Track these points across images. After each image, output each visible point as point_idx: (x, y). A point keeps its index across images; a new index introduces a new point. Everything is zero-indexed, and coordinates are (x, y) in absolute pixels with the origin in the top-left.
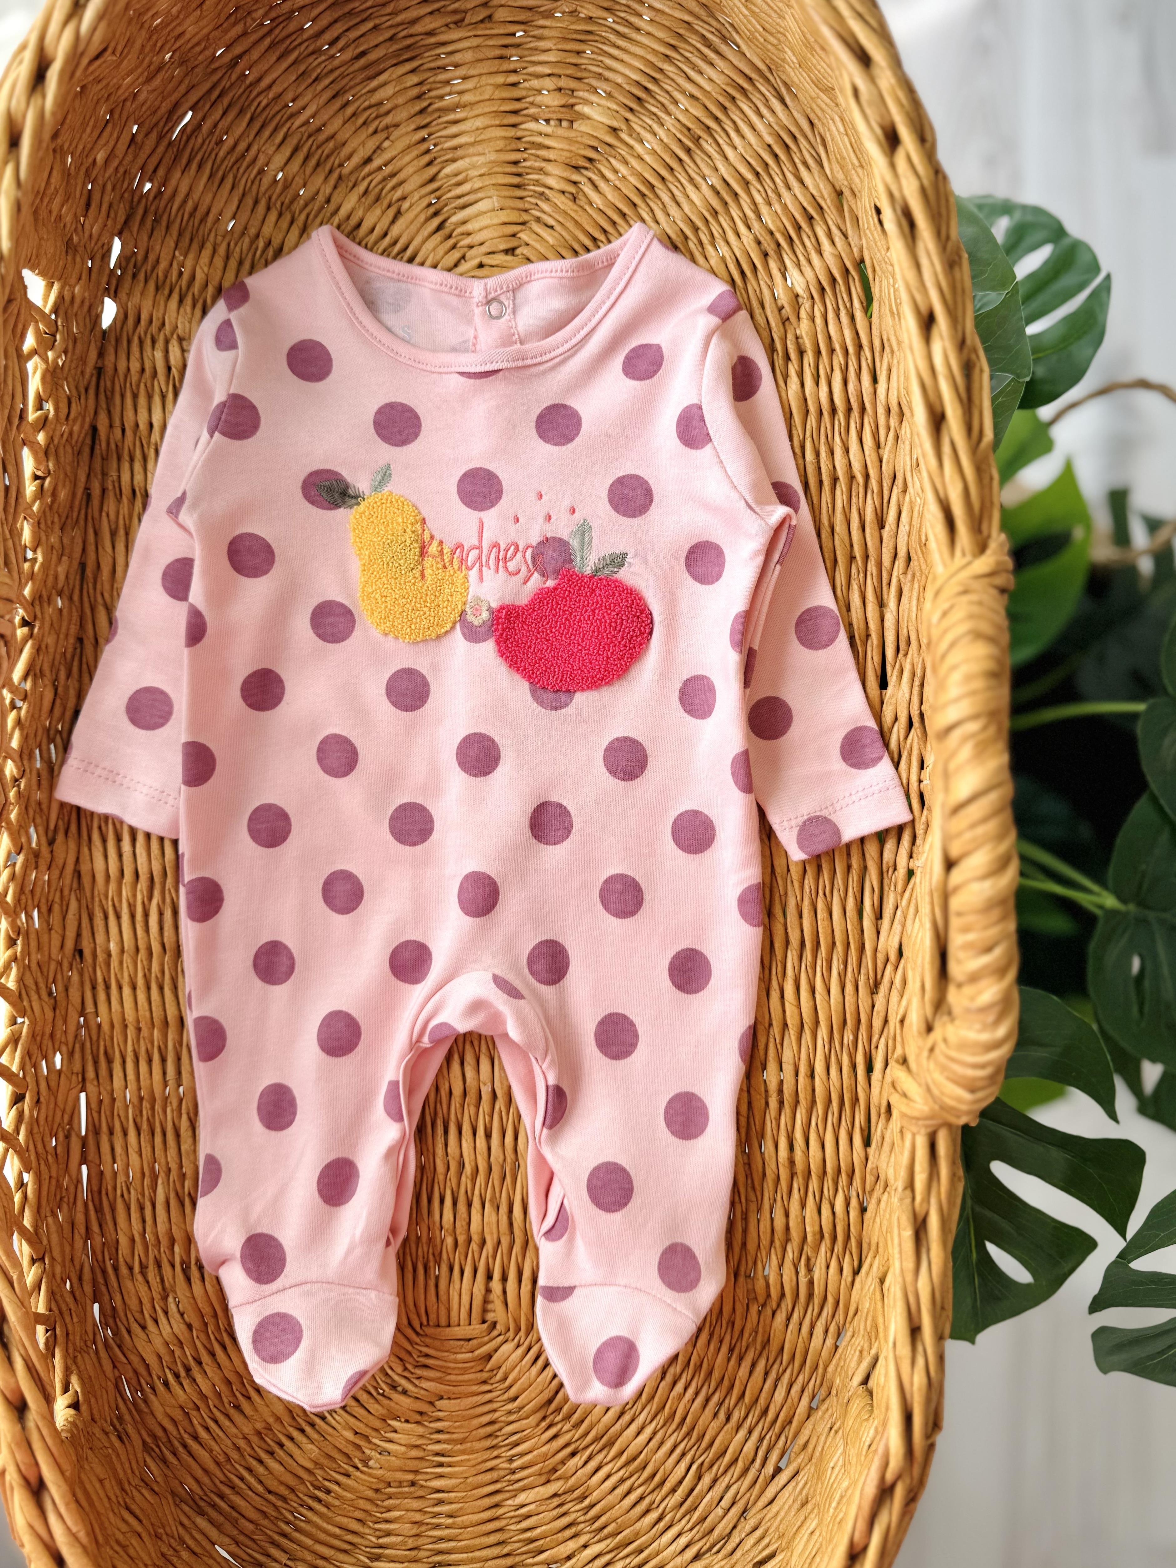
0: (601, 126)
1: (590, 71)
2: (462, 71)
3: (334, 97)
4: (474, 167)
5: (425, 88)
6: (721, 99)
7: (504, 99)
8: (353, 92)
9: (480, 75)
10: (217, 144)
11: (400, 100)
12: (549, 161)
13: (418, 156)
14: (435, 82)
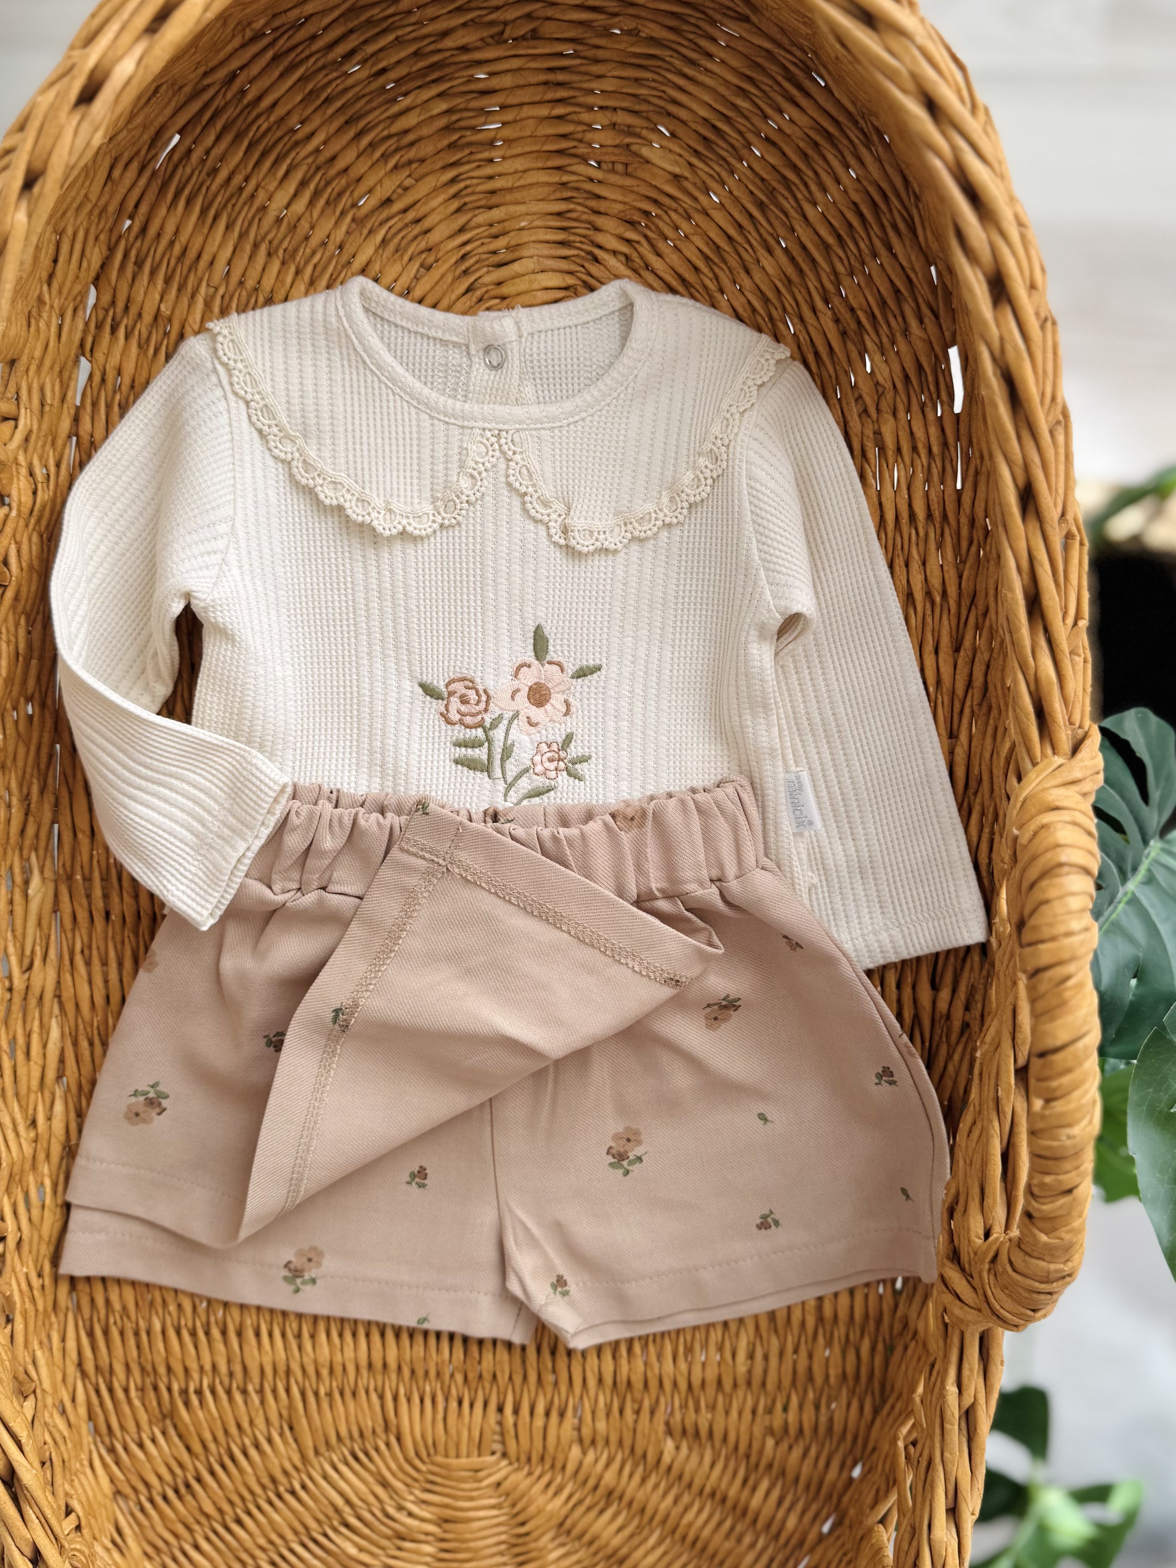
0: (661, 173)
1: (649, 103)
2: (499, 98)
3: (346, 123)
4: (511, 218)
5: (455, 117)
6: (802, 145)
7: (548, 136)
8: (370, 118)
9: (521, 105)
10: (208, 175)
11: (425, 131)
12: (598, 213)
13: (445, 201)
14: (466, 110)
